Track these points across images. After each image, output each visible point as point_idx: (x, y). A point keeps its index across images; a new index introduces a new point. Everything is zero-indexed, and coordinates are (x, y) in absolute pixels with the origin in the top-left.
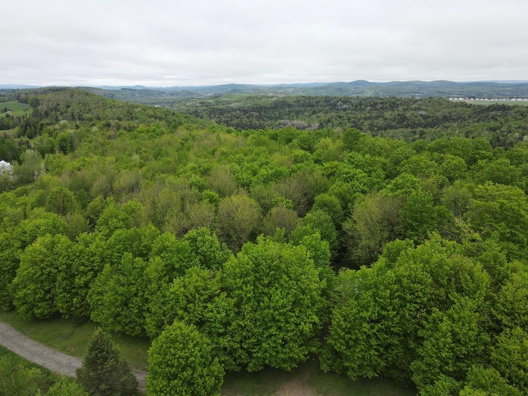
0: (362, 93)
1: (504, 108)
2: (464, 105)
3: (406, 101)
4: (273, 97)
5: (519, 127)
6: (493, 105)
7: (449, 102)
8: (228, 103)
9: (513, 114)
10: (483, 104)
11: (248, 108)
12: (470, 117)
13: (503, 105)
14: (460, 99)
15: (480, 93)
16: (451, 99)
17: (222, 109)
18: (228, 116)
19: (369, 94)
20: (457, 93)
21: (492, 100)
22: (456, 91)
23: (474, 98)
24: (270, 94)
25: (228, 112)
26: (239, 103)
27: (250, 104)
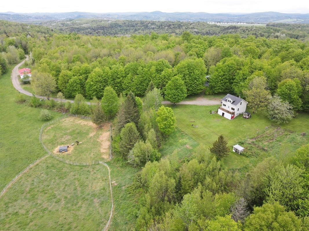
0: (159, 19)
1: (235, 28)
2: (216, 26)
3: (186, 24)
4: (109, 21)
5: (243, 37)
6: (230, 26)
7: (208, 24)
8: (80, 24)
9: (240, 31)
10: (225, 26)
11: (95, 27)
12: (219, 33)
13: (235, 26)
14: (213, 23)
15: (222, 20)
16: (208, 23)
17: (78, 28)
18: (83, 32)
19: (163, 20)
20: (210, 20)
21: (229, 23)
22: (210, 19)
23: (220, 22)
24: (105, 19)
25: (83, 30)
26: (88, 25)
27: (95, 25)
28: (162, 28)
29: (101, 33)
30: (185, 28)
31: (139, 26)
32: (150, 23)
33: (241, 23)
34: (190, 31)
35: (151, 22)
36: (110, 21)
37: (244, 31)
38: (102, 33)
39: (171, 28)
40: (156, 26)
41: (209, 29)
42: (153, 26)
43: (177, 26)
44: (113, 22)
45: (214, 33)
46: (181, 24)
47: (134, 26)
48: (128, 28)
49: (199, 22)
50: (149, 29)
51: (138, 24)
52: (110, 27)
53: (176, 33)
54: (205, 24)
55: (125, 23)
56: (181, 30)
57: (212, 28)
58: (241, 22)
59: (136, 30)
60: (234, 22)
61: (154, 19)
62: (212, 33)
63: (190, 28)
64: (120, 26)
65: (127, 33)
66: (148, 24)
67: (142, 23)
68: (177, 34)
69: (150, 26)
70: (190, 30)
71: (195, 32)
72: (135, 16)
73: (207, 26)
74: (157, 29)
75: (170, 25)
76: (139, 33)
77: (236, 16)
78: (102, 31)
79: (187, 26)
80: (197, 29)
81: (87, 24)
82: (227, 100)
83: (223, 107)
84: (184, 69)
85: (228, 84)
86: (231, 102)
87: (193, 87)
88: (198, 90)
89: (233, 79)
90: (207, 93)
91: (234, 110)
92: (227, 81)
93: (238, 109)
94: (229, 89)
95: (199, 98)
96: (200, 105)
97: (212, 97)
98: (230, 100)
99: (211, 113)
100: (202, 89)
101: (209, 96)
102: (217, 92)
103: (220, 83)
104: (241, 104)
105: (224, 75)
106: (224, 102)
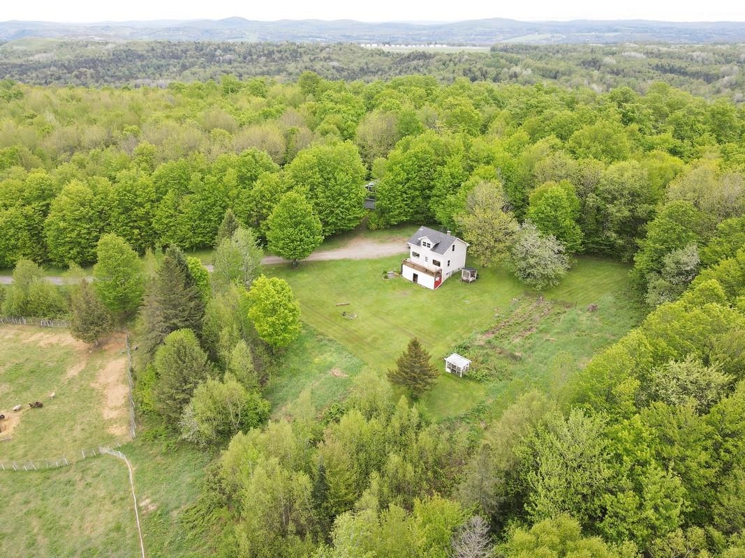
0: (242, 38)
1: (424, 56)
2: (381, 53)
3: (311, 48)
4: (107, 43)
5: (443, 79)
6: (413, 53)
7: (362, 49)
8: (25, 54)
9: (436, 63)
10: (402, 52)
11: (69, 62)
12: (390, 68)
13: (423, 52)
14: (373, 45)
15: (393, 38)
16: (362, 45)
17: (21, 65)
18: (37, 76)
19: (252, 39)
20: (367, 37)
21: (409, 46)
22: (365, 35)
23: (389, 44)
24: (97, 39)
25: (36, 69)
26: (49, 55)
27: (68, 56)
28: (252, 59)
29: (89, 76)
30: (308, 60)
31: (192, 57)
32: (219, 48)
33: (437, 46)
34: (323, 67)
35: (222, 46)
36: (112, 43)
37: (444, 65)
38: (92, 77)
39: (273, 60)
40: (237, 56)
41: (365, 60)
42: (228, 57)
43: (289, 56)
44: (120, 46)
45: (379, 70)
46: (299, 50)
47: (178, 57)
48: (163, 62)
49: (340, 44)
50: (219, 62)
51: (188, 51)
52: (111, 60)
53: (287, 71)
54: (355, 49)
55: (153, 50)
56: (301, 65)
57: (373, 59)
58: (436, 43)
59: (184, 67)
60: (420, 42)
61: (228, 38)
62: (373, 70)
63: (321, 60)
64: (141, 57)
65: (161, 75)
66: (215, 50)
67: (199, 48)
68: (290, 74)
69: (220, 55)
70: (321, 63)
71: (334, 67)
72: (178, 29)
73: (360, 54)
74: (240, 63)
75: (270, 54)
76: (194, 74)
77: (424, 29)
78: (92, 70)
79: (313, 54)
80: (338, 61)
81: (45, 52)
82: (422, 243)
83: (413, 259)
84: (310, 173)
85: (420, 200)
86: (432, 247)
87: (337, 214)
88: (350, 220)
89: (431, 188)
90: (373, 226)
91: (439, 264)
92: (417, 193)
93: (449, 262)
94: (423, 213)
95: (355, 240)
96: (358, 258)
97: (386, 234)
98: (428, 241)
99: (386, 277)
100: (360, 218)
101: (378, 234)
102: (396, 221)
103: (400, 198)
104: (453, 250)
105: (408, 180)
106: (414, 248)
